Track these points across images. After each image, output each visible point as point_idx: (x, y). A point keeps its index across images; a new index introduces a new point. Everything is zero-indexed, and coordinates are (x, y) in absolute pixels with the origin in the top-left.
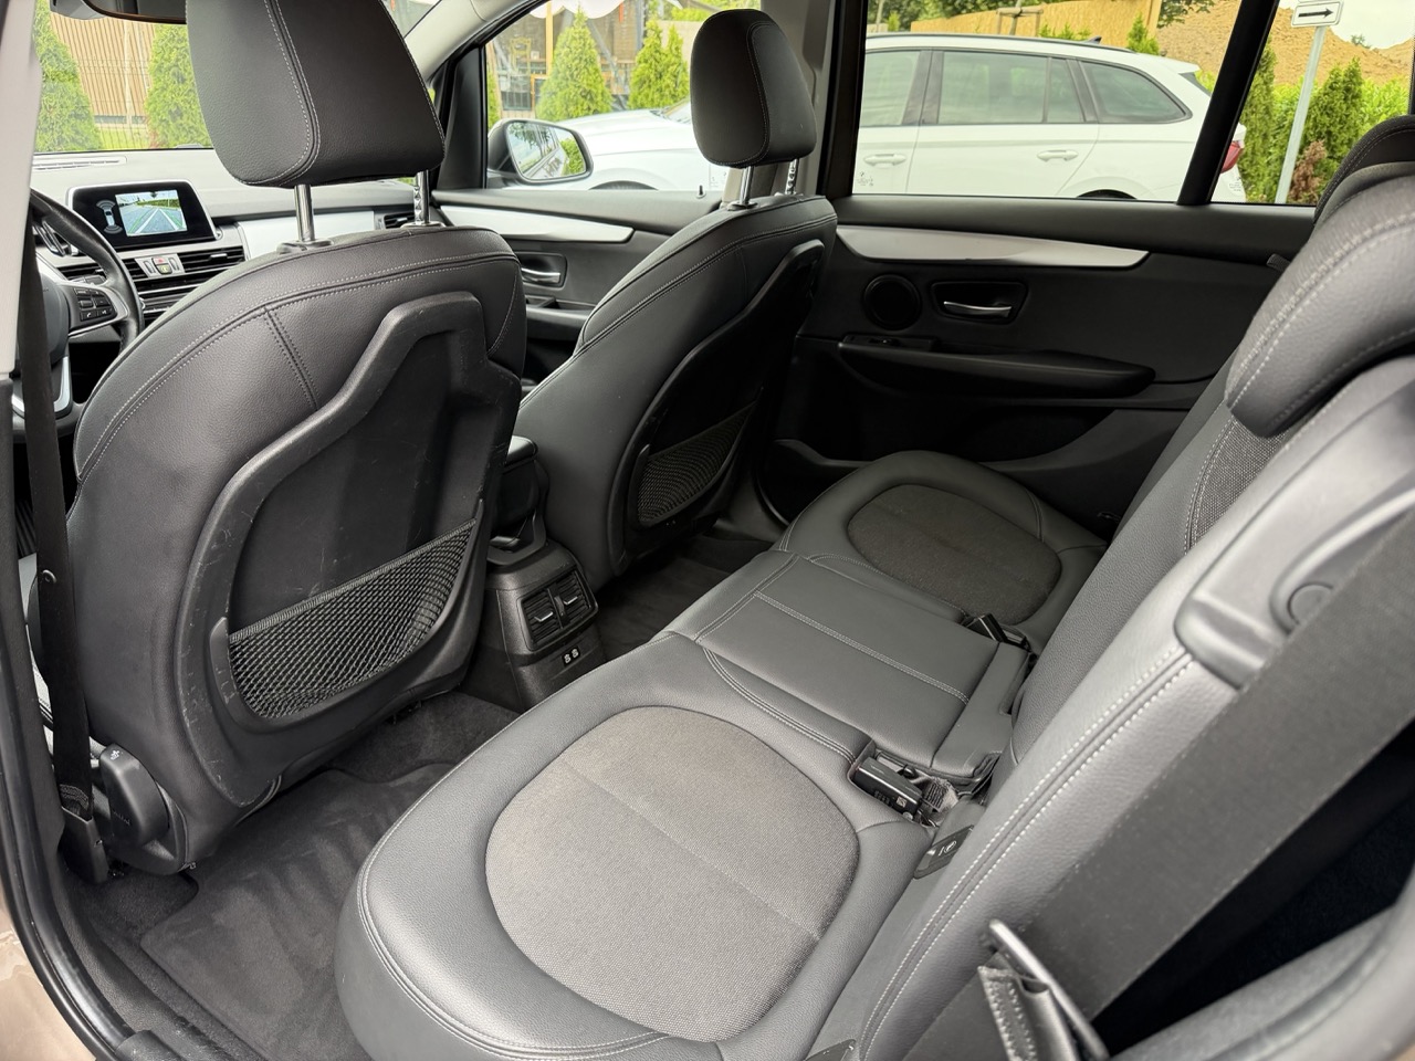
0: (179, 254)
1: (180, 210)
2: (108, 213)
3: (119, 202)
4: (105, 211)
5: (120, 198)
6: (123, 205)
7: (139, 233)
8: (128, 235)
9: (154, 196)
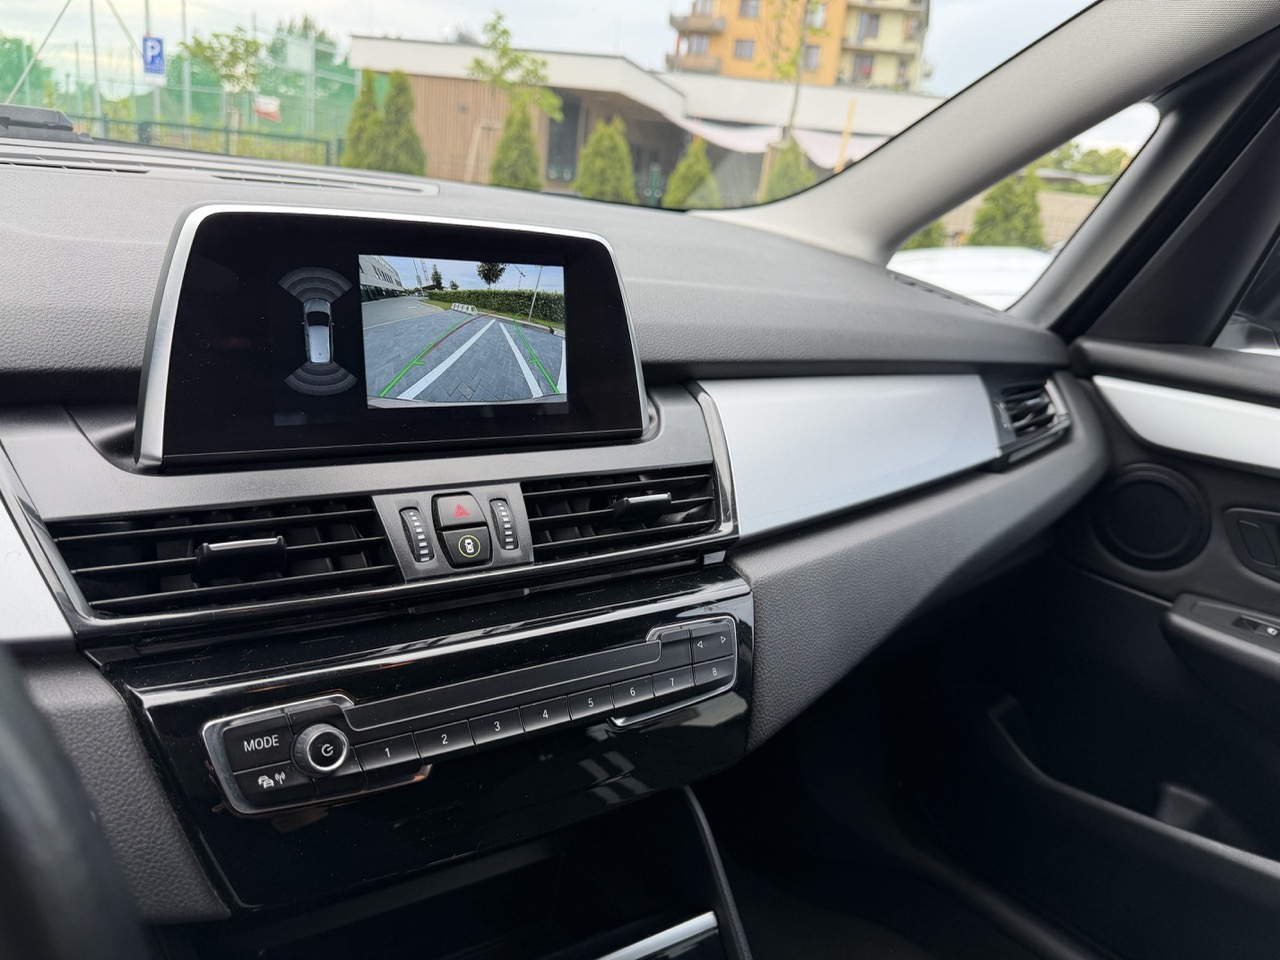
0: (527, 485)
1: (560, 332)
2: (318, 319)
3: (368, 279)
4: (309, 308)
5: (374, 268)
6: (377, 294)
7: (410, 397)
8: (373, 402)
9: (490, 276)
